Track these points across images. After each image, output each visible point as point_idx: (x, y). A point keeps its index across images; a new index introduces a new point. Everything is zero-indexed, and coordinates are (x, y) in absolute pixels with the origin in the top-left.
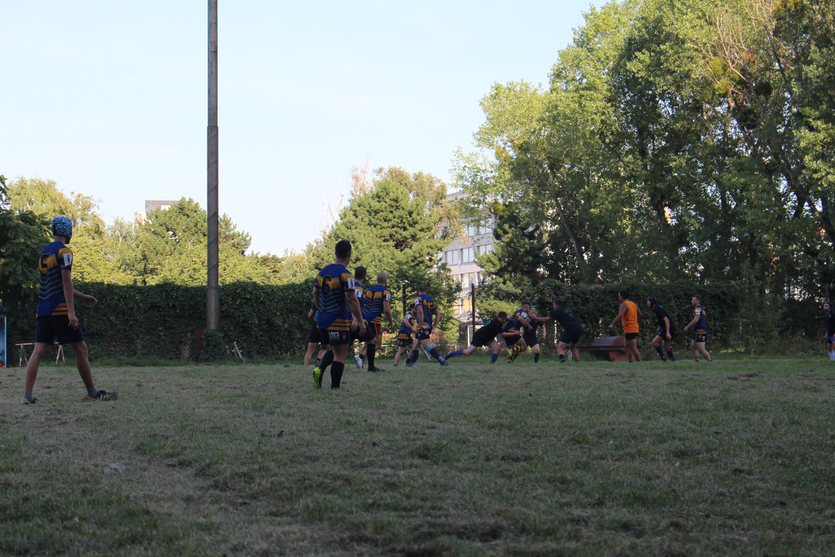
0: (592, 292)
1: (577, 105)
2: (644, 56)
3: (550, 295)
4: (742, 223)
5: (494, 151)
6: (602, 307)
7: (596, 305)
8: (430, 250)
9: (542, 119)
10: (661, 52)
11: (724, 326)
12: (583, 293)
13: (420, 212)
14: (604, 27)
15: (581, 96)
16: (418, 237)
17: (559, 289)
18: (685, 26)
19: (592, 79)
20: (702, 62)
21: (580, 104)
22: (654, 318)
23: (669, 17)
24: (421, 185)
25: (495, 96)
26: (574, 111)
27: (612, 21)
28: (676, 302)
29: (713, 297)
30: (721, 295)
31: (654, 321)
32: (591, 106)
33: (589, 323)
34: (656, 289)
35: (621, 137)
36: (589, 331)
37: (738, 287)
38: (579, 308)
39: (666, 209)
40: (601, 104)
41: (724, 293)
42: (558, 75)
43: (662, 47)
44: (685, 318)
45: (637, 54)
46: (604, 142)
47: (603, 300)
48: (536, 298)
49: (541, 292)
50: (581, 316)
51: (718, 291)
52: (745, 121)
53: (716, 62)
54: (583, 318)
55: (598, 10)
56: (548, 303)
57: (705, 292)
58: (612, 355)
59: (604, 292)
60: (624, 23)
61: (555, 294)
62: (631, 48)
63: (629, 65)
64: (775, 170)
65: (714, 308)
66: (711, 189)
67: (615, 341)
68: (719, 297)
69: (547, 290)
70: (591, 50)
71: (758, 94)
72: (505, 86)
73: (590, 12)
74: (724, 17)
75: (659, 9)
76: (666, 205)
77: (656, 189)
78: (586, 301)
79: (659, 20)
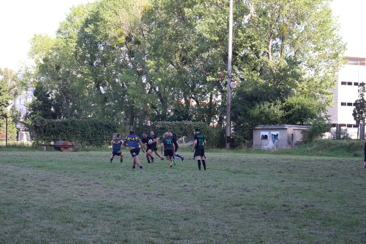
0: (56, 123)
1: (65, 45)
2: (92, 26)
3: (39, 123)
4: (128, 94)
5: (35, 60)
6: (60, 129)
7: (58, 128)
8: (7, 100)
9: (52, 49)
10: (97, 26)
11: (109, 137)
12: (53, 123)
13: (3, 84)
14: (78, 13)
15: (68, 41)
16: (2, 94)
17: (43, 121)
18: (106, 15)
19: (71, 34)
20: (113, 30)
21: (67, 44)
22: (81, 134)
23: (101, 12)
24: (7, 72)
25: (34, 39)
26: (64, 47)
27: (81, 12)
28: (90, 127)
29: (105, 126)
30: (109, 125)
31: (81, 135)
32: (71, 45)
33: (55, 135)
34: (83, 122)
35: (83, 58)
36: (55, 138)
37: (116, 122)
38: (51, 129)
39: (101, 87)
40: (76, 44)
41: (110, 125)
42: (59, 31)
43: (98, 23)
44: (94, 134)
45: (89, 25)
46: (76, 59)
47: (61, 126)
48: (33, 124)
49: (35, 122)
50: (52, 132)
51: (108, 124)
52: (130, 54)
53: (119, 30)
54: (53, 133)
55: (76, 7)
56: (38, 127)
57: (102, 124)
58: (62, 149)
59: (61, 123)
60: (86, 12)
61: (41, 123)
62: (87, 23)
63: (86, 30)
64: (141, 74)
65: (106, 130)
66: (117, 80)
67: (64, 143)
68: (108, 126)
69: (38, 121)
70: (72, 22)
71: (135, 44)
72: (39, 35)
73: (72, 7)
74: (123, 13)
75: (99, 8)
76: (101, 86)
77: (96, 79)
78: (54, 126)
79: (98, 12)
